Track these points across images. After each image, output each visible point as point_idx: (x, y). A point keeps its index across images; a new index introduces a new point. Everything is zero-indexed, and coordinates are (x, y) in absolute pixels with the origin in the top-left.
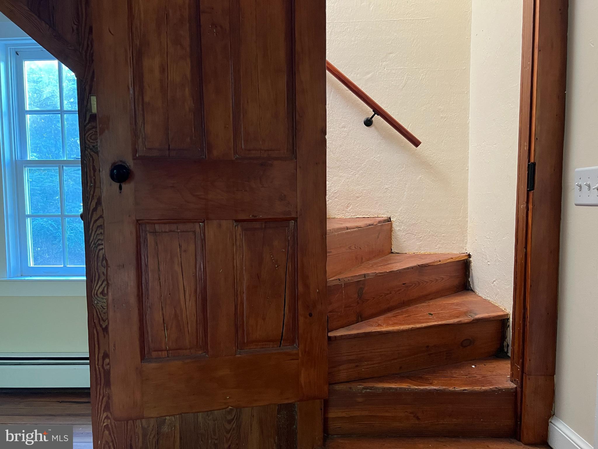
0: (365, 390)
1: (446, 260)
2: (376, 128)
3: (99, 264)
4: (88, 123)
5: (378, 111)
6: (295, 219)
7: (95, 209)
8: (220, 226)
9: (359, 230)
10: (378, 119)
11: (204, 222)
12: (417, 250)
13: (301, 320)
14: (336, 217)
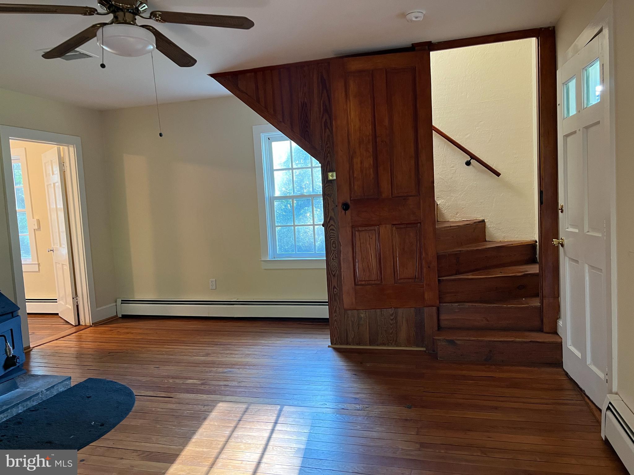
0: (459, 306)
1: (517, 244)
2: (473, 166)
3: (331, 246)
4: (326, 184)
5: (473, 157)
6: (420, 223)
7: (329, 222)
8: (386, 227)
9: (459, 228)
10: (473, 161)
11: (379, 226)
12: (502, 239)
13: (425, 270)
14: (450, 220)
